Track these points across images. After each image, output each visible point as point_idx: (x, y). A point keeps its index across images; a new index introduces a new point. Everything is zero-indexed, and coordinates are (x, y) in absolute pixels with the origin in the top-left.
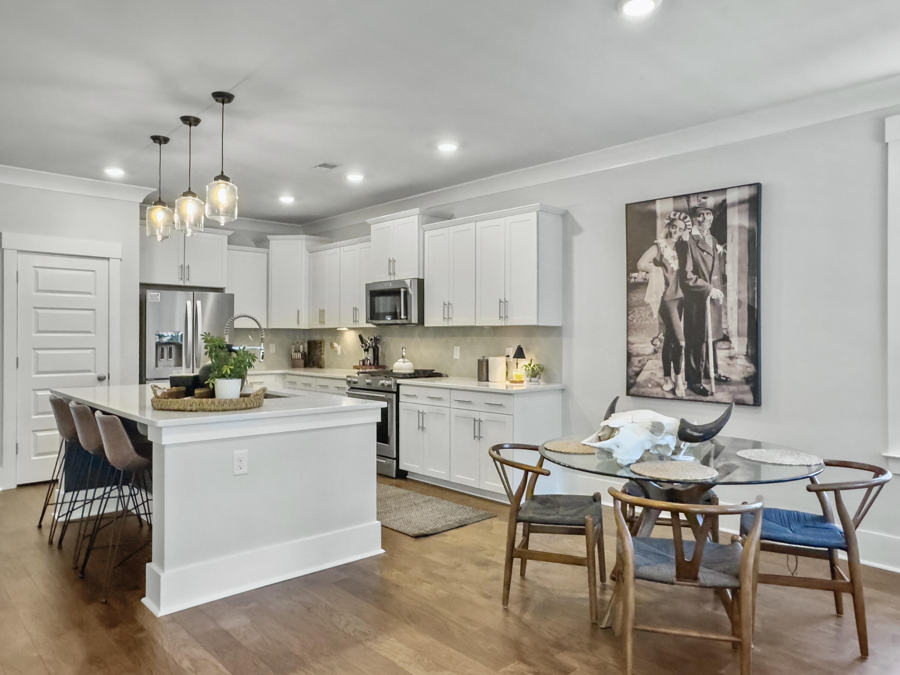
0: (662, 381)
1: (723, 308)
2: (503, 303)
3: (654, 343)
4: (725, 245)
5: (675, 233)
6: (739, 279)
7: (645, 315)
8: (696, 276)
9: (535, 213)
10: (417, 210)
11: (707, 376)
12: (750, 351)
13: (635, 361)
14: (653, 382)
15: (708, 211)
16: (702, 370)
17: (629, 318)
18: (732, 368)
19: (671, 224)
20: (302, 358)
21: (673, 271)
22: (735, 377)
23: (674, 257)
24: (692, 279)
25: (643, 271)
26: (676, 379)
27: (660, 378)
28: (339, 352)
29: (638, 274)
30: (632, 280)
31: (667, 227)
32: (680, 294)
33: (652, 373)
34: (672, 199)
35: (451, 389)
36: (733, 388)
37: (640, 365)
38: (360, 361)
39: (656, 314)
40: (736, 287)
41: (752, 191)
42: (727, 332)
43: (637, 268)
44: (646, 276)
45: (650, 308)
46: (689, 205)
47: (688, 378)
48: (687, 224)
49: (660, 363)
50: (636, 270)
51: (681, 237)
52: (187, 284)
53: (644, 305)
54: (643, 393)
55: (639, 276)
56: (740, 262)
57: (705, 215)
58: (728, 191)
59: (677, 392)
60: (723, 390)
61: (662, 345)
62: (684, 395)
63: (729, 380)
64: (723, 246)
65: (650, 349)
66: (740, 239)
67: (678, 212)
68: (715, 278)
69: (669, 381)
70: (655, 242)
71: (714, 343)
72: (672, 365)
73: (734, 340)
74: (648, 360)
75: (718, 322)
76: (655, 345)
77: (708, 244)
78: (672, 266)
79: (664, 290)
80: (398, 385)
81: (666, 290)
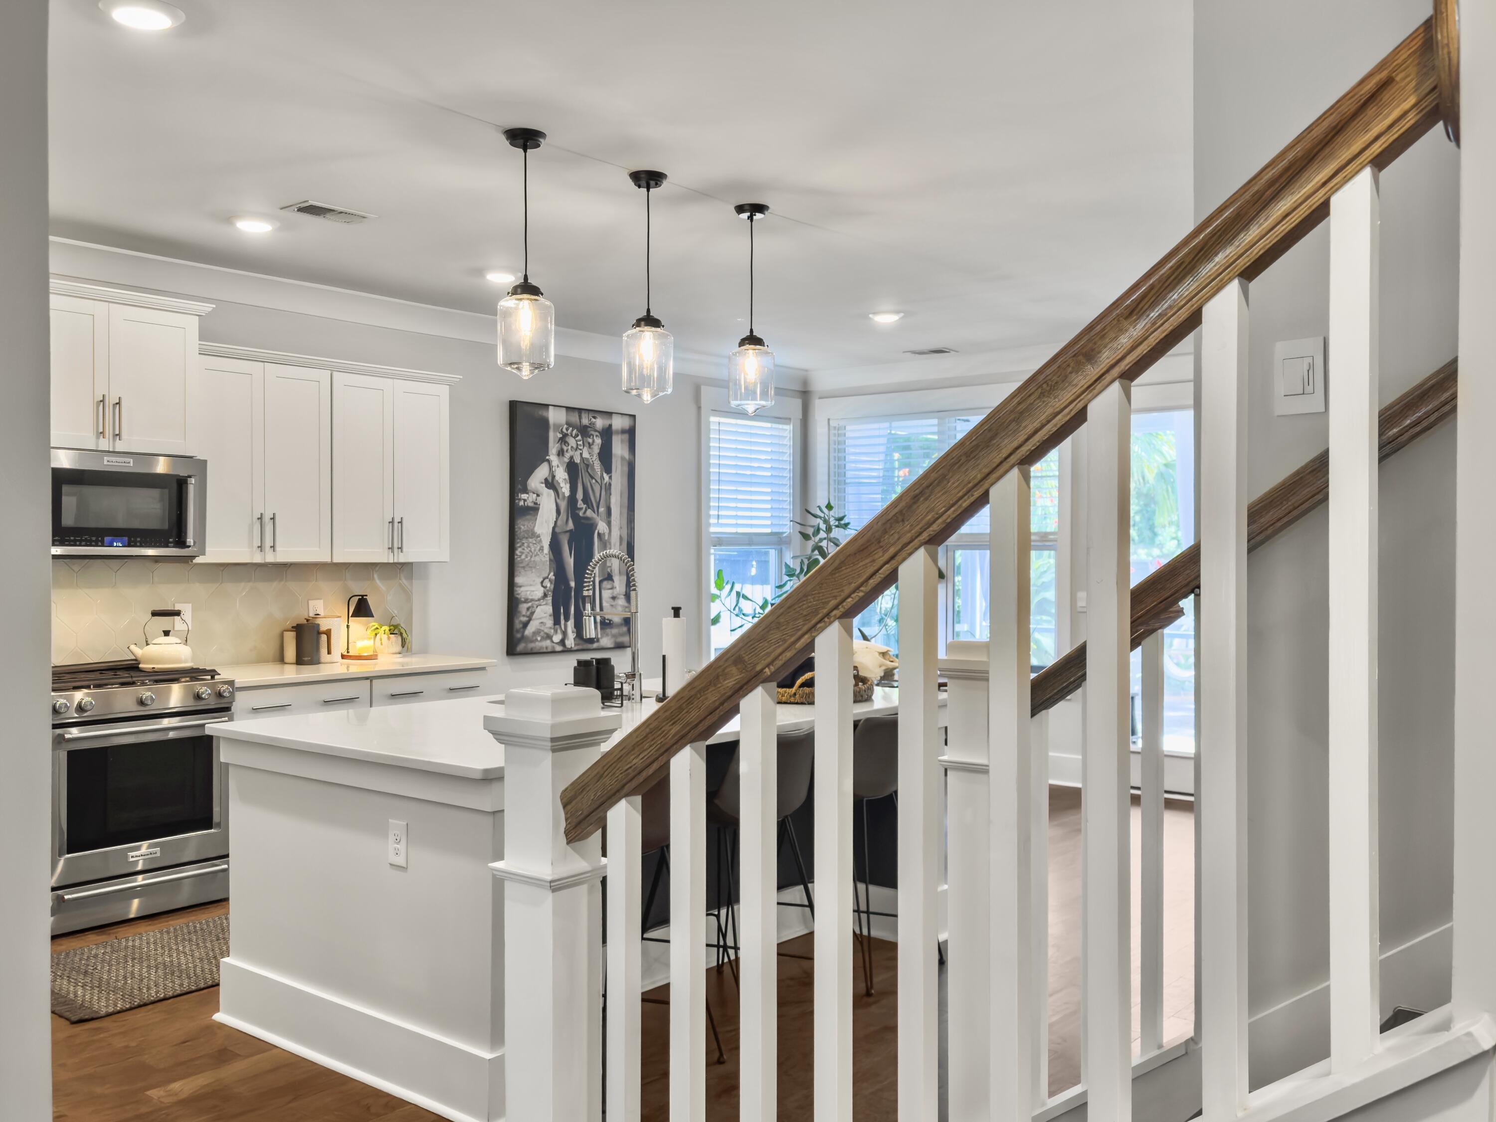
0: (552, 632)
1: (608, 544)
5: (567, 451)
6: (620, 513)
7: (535, 550)
8: (585, 506)
9: (447, 388)
12: (628, 590)
13: (523, 608)
15: (598, 434)
17: (517, 552)
19: (563, 440)
21: (564, 496)
25: (534, 493)
26: (566, 628)
27: (551, 628)
30: (521, 503)
31: (560, 443)
33: (542, 623)
34: (565, 410)
36: (615, 631)
37: (528, 613)
39: (546, 549)
41: (631, 422)
42: (611, 571)
43: (527, 489)
45: (541, 541)
47: (576, 625)
48: (578, 443)
51: (572, 457)
54: (532, 649)
56: (621, 495)
57: (595, 437)
58: (614, 416)
59: (567, 642)
61: (552, 587)
62: (573, 646)
65: (539, 592)
66: (622, 471)
67: (568, 426)
68: (602, 510)
69: (559, 631)
70: (547, 458)
71: (600, 582)
72: (562, 611)
73: (616, 578)
74: (537, 607)
77: (597, 470)
78: (563, 490)
79: (555, 520)
81: (557, 519)
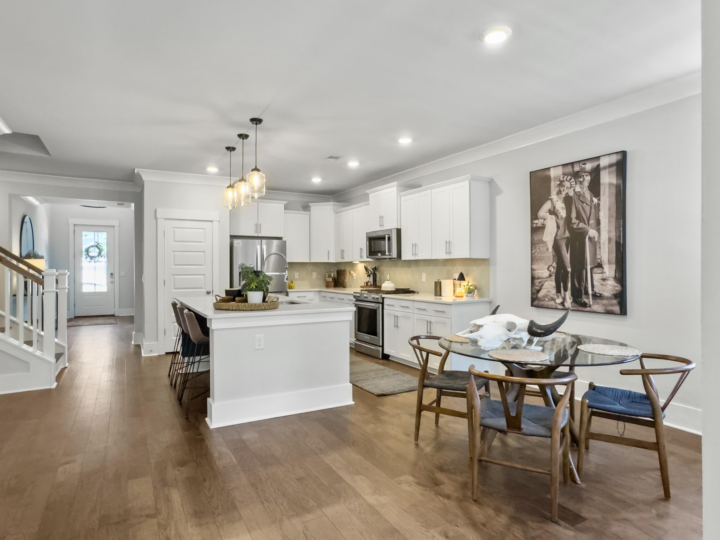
0: (555, 297)
1: (597, 244)
2: (448, 243)
3: (549, 269)
4: (599, 198)
5: (564, 190)
6: (609, 222)
7: (543, 250)
8: (578, 221)
9: (468, 182)
10: (395, 183)
11: (587, 293)
12: (617, 274)
13: (537, 282)
14: (549, 297)
15: (587, 174)
16: (583, 289)
17: (533, 252)
18: (604, 287)
19: (561, 184)
20: (333, 282)
21: (562, 218)
22: (606, 294)
23: (563, 208)
24: (575, 223)
25: (542, 219)
26: (565, 295)
27: (554, 294)
28: (355, 277)
29: (538, 221)
30: (535, 225)
31: (558, 187)
32: (567, 234)
33: (548, 291)
34: (561, 167)
35: (414, 301)
36: (605, 302)
37: (540, 285)
38: (364, 283)
39: (551, 249)
40: (607, 228)
41: (619, 157)
42: (601, 261)
43: (537, 217)
44: (543, 222)
45: (547, 245)
46: (573, 170)
47: (573, 295)
48: (572, 183)
49: (553, 284)
50: (537, 218)
51: (567, 193)
52: (260, 235)
53: (543, 243)
54: (542, 305)
55: (539, 222)
56: (609, 210)
57: (585, 177)
58: (601, 158)
59: (565, 304)
60: (598, 304)
61: (555, 271)
62: (570, 307)
63: (602, 296)
64: (598, 198)
65: (546, 274)
66: (610, 193)
67: (566, 175)
68: (591, 222)
69: (560, 296)
70: (550, 197)
71: (592, 269)
72: (562, 285)
73: (606, 267)
74: (545, 282)
75: (594, 254)
76: (550, 271)
77: (587, 197)
78: (561, 214)
79: (556, 232)
80: (383, 298)
81: (557, 231)
